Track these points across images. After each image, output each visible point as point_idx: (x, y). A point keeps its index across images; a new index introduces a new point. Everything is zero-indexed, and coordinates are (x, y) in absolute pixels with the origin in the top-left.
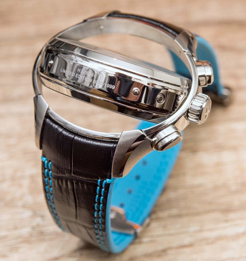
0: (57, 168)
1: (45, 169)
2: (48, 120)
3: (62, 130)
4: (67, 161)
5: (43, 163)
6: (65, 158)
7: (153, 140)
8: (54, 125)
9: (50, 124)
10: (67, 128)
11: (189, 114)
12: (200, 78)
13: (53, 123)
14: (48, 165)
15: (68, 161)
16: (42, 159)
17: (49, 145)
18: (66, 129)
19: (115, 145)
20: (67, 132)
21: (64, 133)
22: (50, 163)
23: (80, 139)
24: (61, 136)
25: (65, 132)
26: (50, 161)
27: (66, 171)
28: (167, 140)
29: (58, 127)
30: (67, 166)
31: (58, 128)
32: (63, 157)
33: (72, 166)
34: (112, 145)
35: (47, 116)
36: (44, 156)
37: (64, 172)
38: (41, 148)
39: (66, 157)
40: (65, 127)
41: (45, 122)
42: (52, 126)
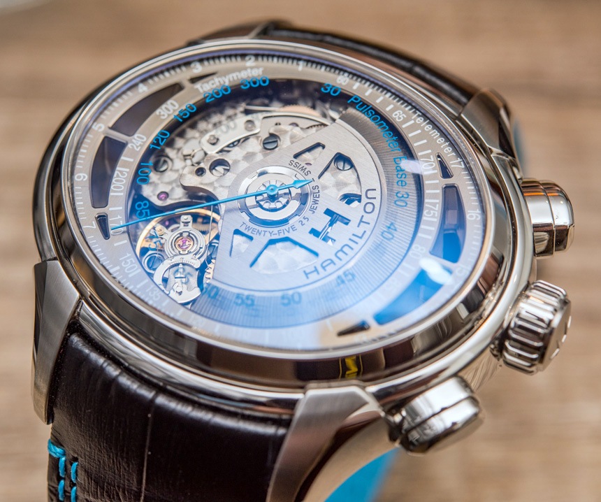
0: (97, 483)
1: (59, 479)
2: (75, 339)
3: (120, 374)
4: (128, 466)
5: (54, 463)
6: (123, 458)
7: (397, 418)
8: (94, 356)
9: (81, 352)
10: (133, 369)
11: (507, 344)
12: (536, 234)
13: (91, 351)
14: (66, 469)
15: (131, 466)
16: (49, 449)
17: (75, 413)
18: (128, 371)
19: (281, 431)
20: (133, 382)
21: (125, 381)
22: (75, 464)
23: (173, 405)
24: (113, 392)
25: (128, 379)
26: (76, 459)
27: (124, 492)
28: (438, 425)
29: (105, 361)
30: (128, 480)
31: (105, 365)
32: (117, 455)
33: (144, 481)
34: (270, 430)
35: (74, 326)
36: (56, 441)
37: (118, 495)
38: (50, 417)
39: (127, 453)
40: (127, 364)
41: (67, 343)
42: (86, 359)
